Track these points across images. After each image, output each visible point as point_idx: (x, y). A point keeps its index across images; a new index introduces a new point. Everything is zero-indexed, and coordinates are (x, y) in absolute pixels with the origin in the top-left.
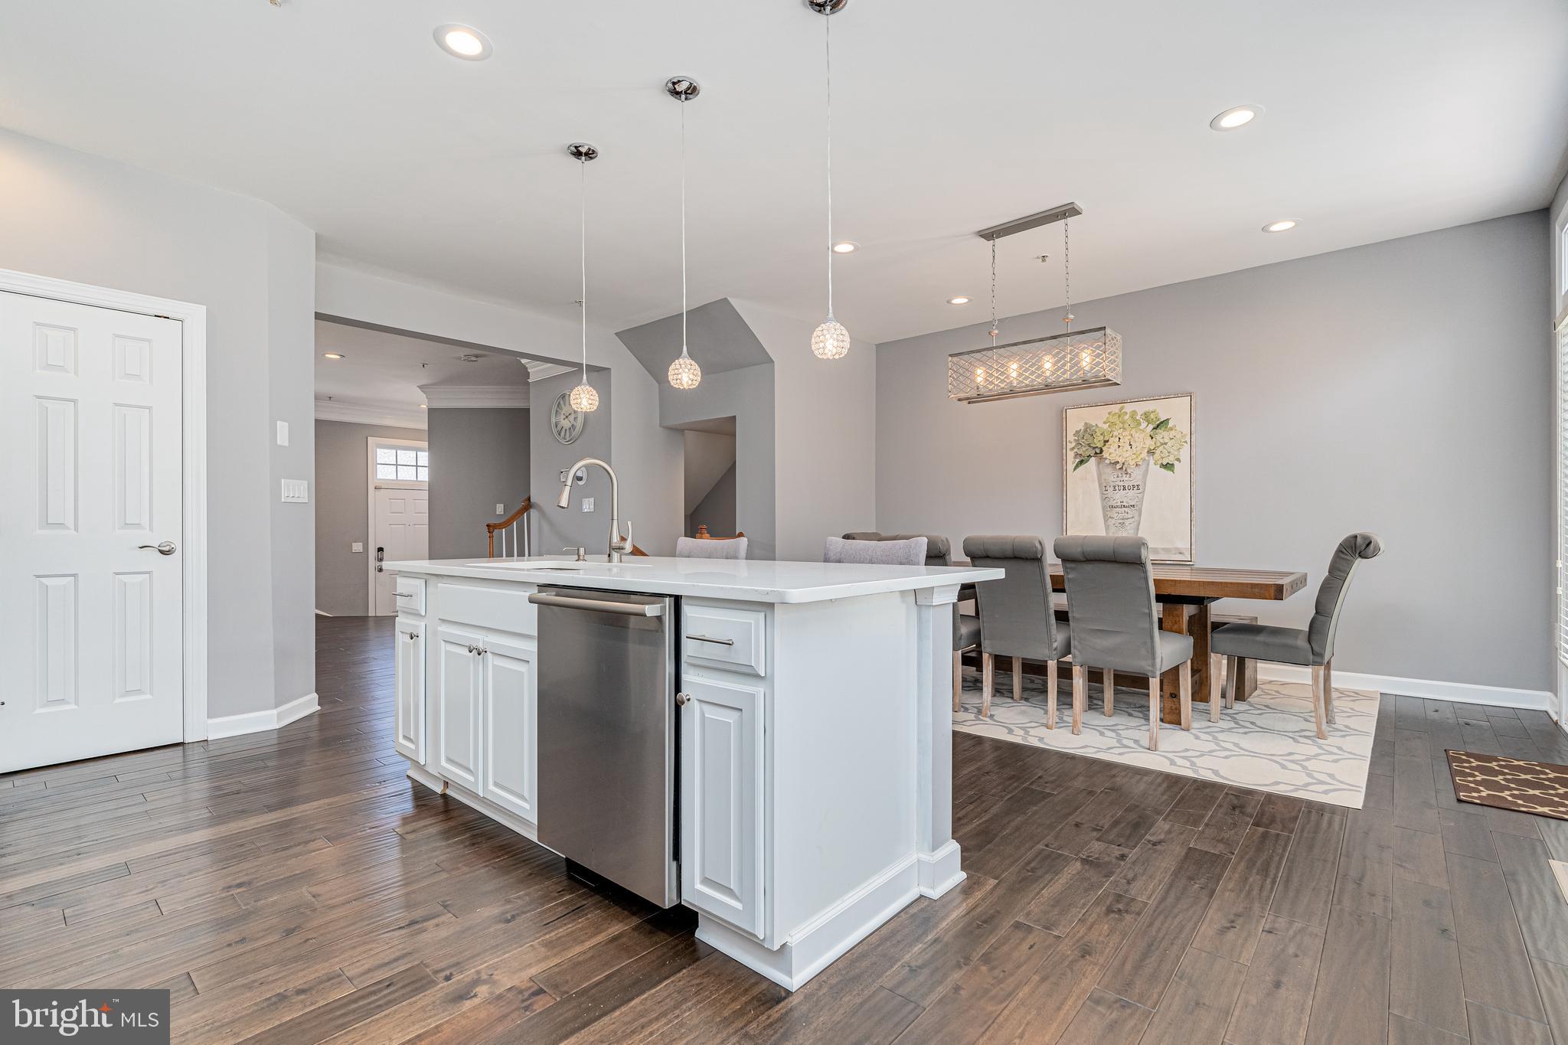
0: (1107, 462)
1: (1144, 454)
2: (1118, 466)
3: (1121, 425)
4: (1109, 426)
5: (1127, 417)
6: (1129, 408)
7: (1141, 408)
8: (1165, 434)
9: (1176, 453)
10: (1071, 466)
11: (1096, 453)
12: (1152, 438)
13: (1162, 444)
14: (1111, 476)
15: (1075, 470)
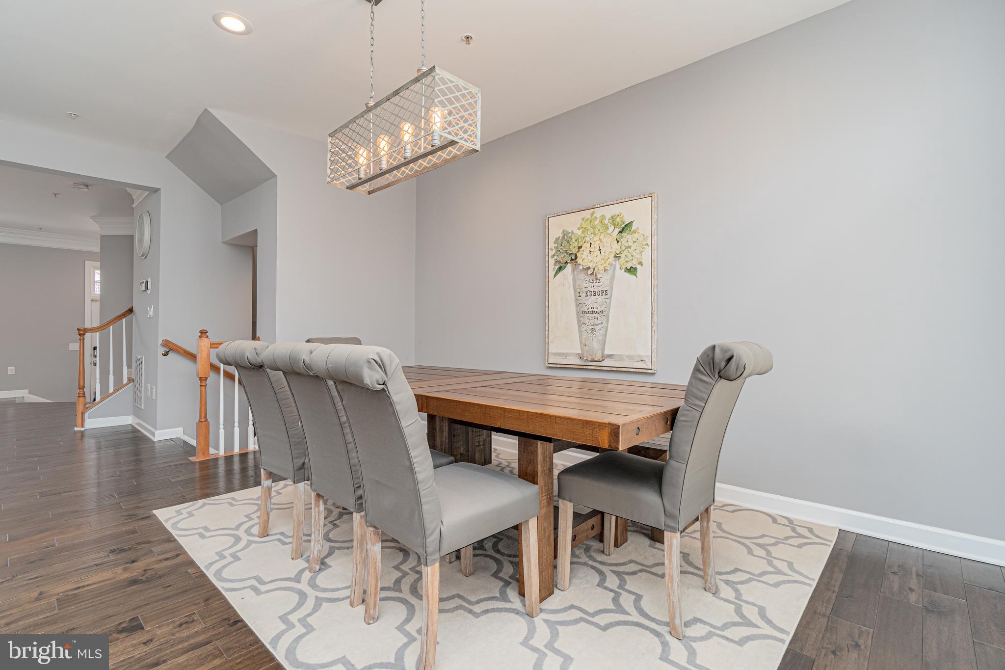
0: (581, 267)
1: (611, 259)
2: (590, 272)
3: (592, 231)
4: (583, 232)
5: (597, 222)
6: (599, 212)
7: (608, 212)
8: (629, 237)
9: (638, 256)
10: (552, 273)
11: (572, 260)
12: (618, 242)
13: (627, 248)
14: (584, 282)
15: (555, 276)
